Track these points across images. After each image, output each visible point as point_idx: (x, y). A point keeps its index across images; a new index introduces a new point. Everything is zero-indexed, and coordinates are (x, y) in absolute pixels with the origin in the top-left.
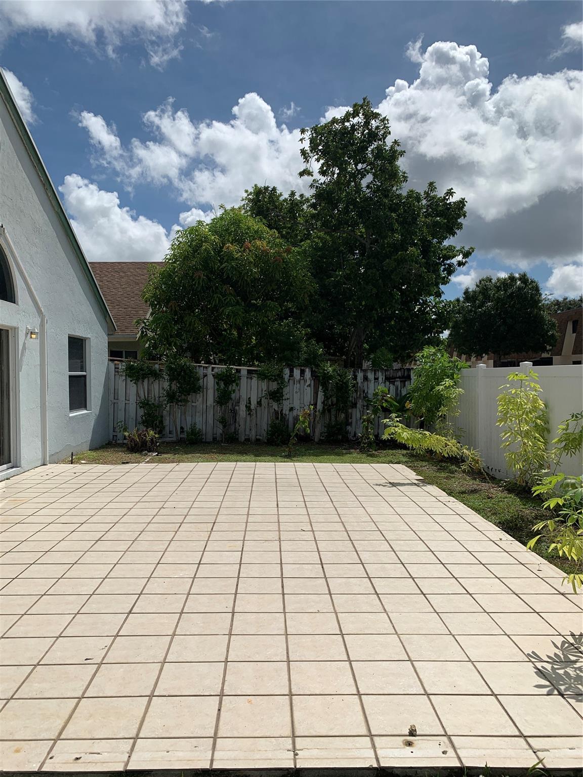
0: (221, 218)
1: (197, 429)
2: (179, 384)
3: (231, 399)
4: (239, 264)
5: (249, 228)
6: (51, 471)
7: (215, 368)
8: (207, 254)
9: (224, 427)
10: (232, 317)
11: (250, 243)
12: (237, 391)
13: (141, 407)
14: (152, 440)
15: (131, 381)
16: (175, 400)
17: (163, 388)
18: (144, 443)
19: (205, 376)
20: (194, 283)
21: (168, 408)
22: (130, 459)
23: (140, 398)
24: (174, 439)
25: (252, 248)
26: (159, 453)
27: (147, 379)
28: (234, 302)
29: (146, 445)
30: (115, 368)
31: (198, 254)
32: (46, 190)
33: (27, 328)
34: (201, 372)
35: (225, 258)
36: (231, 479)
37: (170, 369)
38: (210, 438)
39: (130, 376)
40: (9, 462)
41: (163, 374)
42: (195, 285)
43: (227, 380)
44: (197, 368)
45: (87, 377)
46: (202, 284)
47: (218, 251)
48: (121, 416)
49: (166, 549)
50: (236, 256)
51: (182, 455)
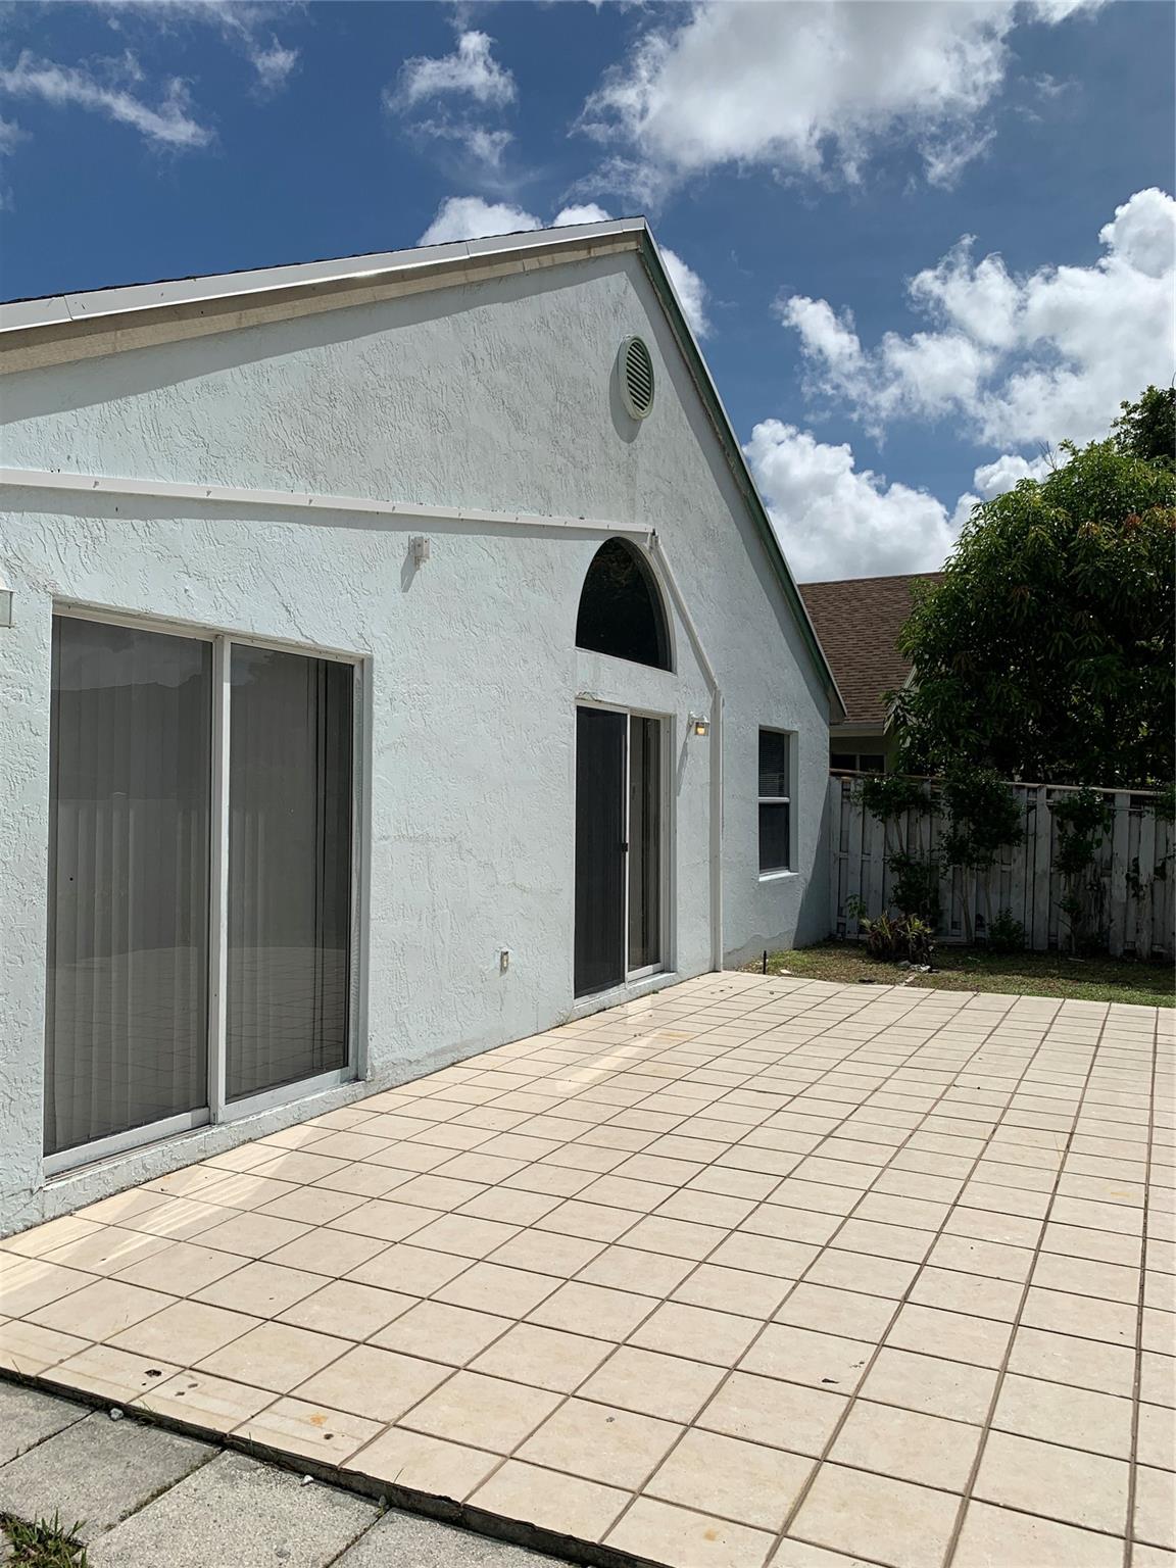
0: (1071, 470)
1: (1014, 922)
2: (974, 824)
3: (1092, 860)
4: (1114, 563)
5: (1134, 484)
6: (728, 984)
7: (1054, 790)
8: (1040, 547)
9: (1075, 920)
10: (1095, 679)
11: (1139, 514)
12: (1105, 843)
13: (893, 870)
14: (919, 938)
15: (875, 816)
16: (966, 859)
17: (940, 833)
18: (902, 943)
19: (1032, 807)
20: (1009, 610)
21: (950, 874)
22: (876, 974)
23: (892, 851)
24: (963, 939)
25: (1145, 526)
26: (934, 967)
27: (906, 812)
28: (1099, 645)
29: (907, 948)
30: (843, 790)
31: (1019, 549)
32: (726, 457)
33: (690, 715)
34: (1023, 799)
35: (1081, 554)
36: (1100, 1038)
37: (953, 791)
38: (1041, 943)
39: (871, 807)
40: (658, 961)
41: (939, 803)
42: (1011, 615)
43: (1083, 818)
44: (1014, 791)
45: (791, 805)
46: (1028, 613)
47: (1064, 540)
48: (854, 885)
49: (969, 1176)
50: (1106, 547)
51: (982, 974)
